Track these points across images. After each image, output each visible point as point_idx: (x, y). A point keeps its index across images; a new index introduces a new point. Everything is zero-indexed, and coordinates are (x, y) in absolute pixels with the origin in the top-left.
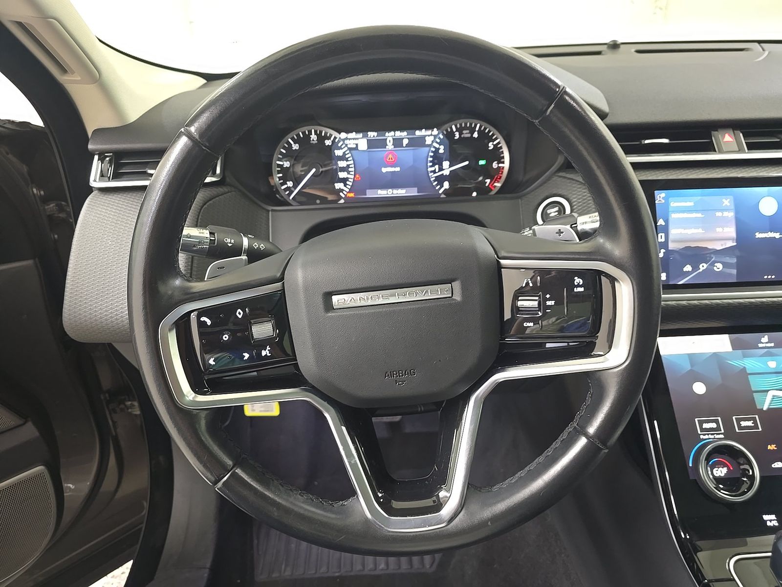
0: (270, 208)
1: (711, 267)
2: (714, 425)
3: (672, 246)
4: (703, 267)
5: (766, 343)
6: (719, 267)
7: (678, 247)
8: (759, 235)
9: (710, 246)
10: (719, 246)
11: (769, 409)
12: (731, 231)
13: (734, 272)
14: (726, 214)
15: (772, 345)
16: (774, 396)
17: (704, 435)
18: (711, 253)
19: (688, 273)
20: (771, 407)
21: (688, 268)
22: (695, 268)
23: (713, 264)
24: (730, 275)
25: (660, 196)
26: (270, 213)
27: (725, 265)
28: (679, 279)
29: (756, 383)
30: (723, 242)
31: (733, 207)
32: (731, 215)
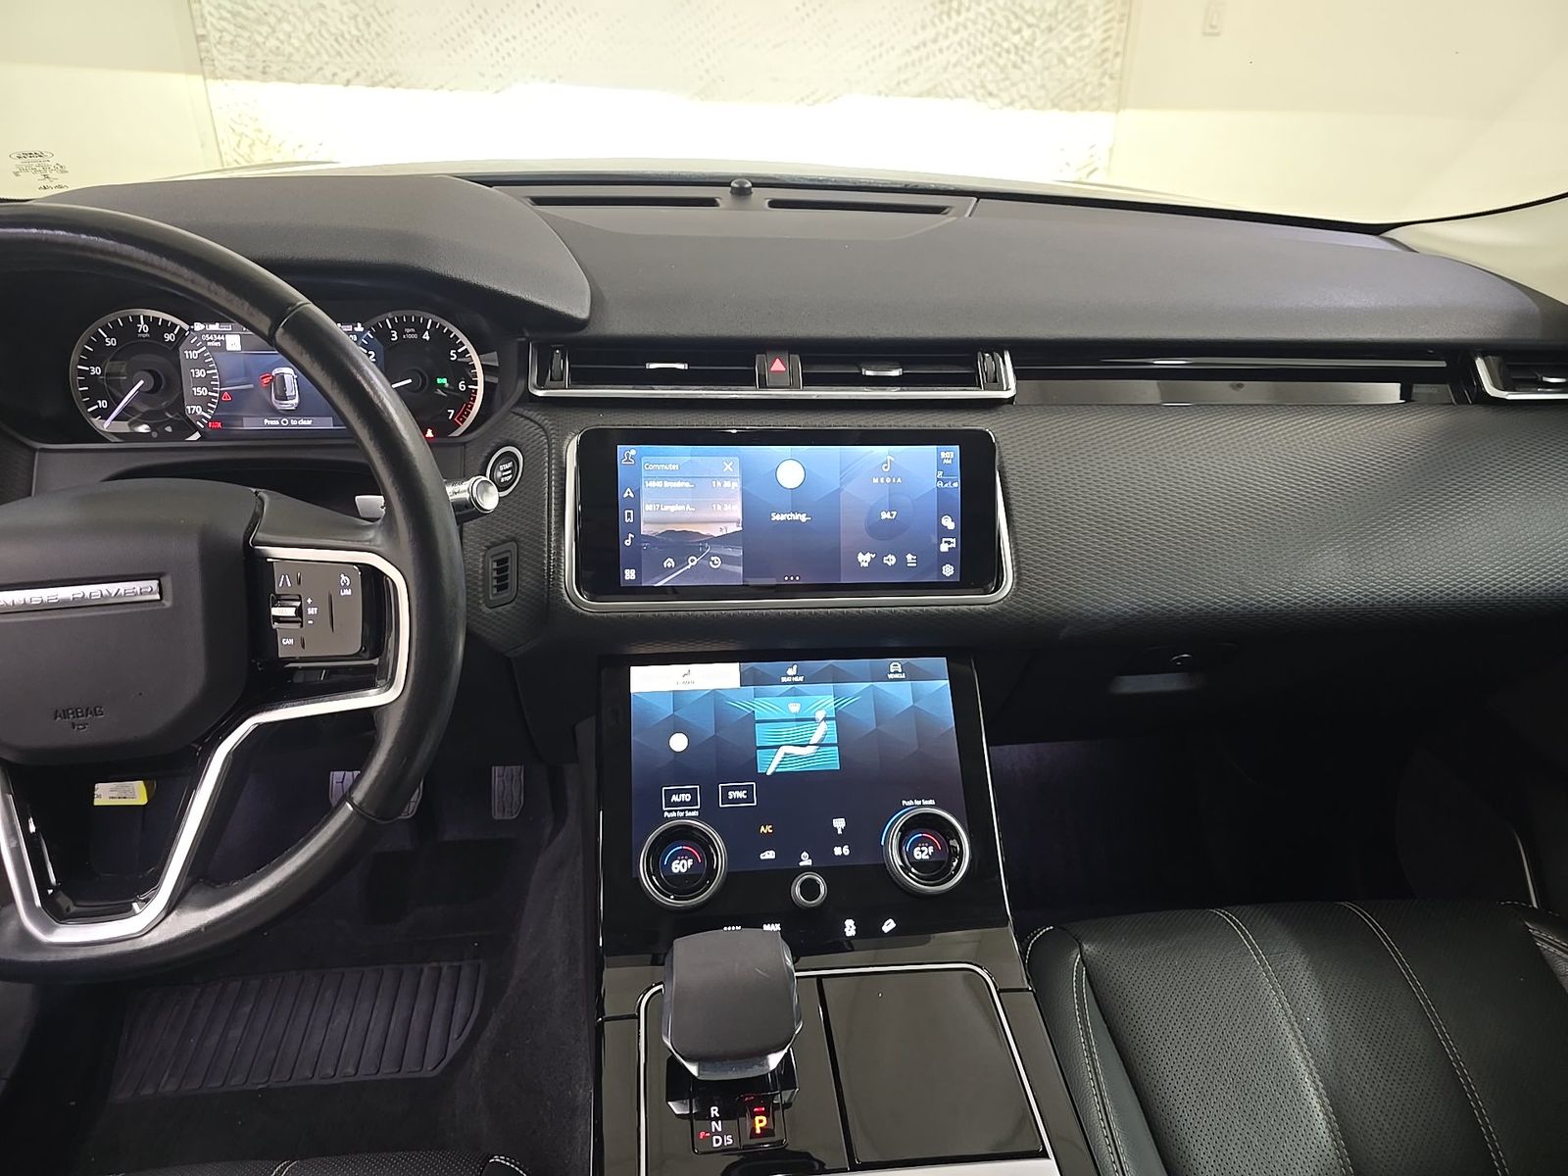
0: (39, 446)
1: (705, 562)
2: (687, 797)
3: (645, 530)
4: (693, 561)
5: (794, 676)
6: (716, 562)
7: (655, 531)
8: (776, 517)
9: (704, 530)
10: (716, 531)
11: (774, 773)
12: (735, 511)
13: (740, 569)
14: (727, 484)
15: (801, 679)
16: (786, 754)
17: (669, 811)
18: (705, 541)
19: (670, 570)
20: (778, 770)
21: (669, 563)
22: (680, 562)
23: (708, 557)
24: (734, 574)
25: (626, 453)
26: (37, 454)
27: (725, 559)
28: (657, 578)
29: (763, 735)
30: (722, 526)
31: (738, 474)
32: (736, 485)
